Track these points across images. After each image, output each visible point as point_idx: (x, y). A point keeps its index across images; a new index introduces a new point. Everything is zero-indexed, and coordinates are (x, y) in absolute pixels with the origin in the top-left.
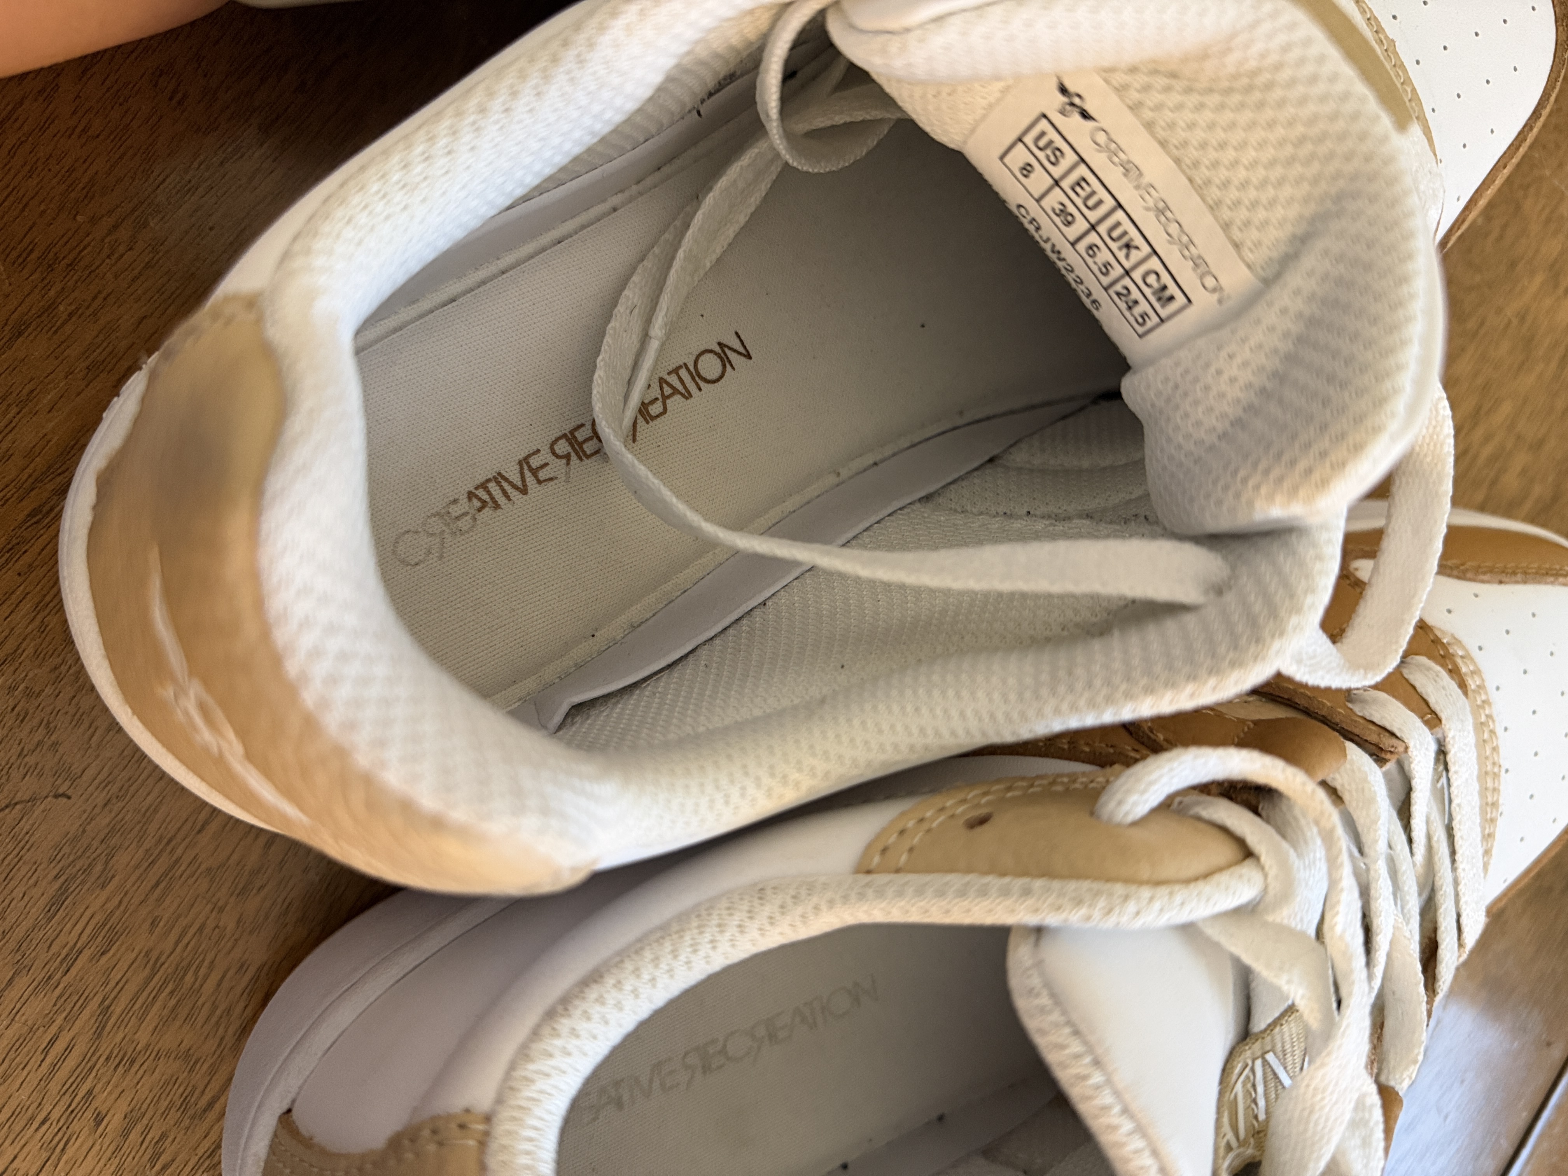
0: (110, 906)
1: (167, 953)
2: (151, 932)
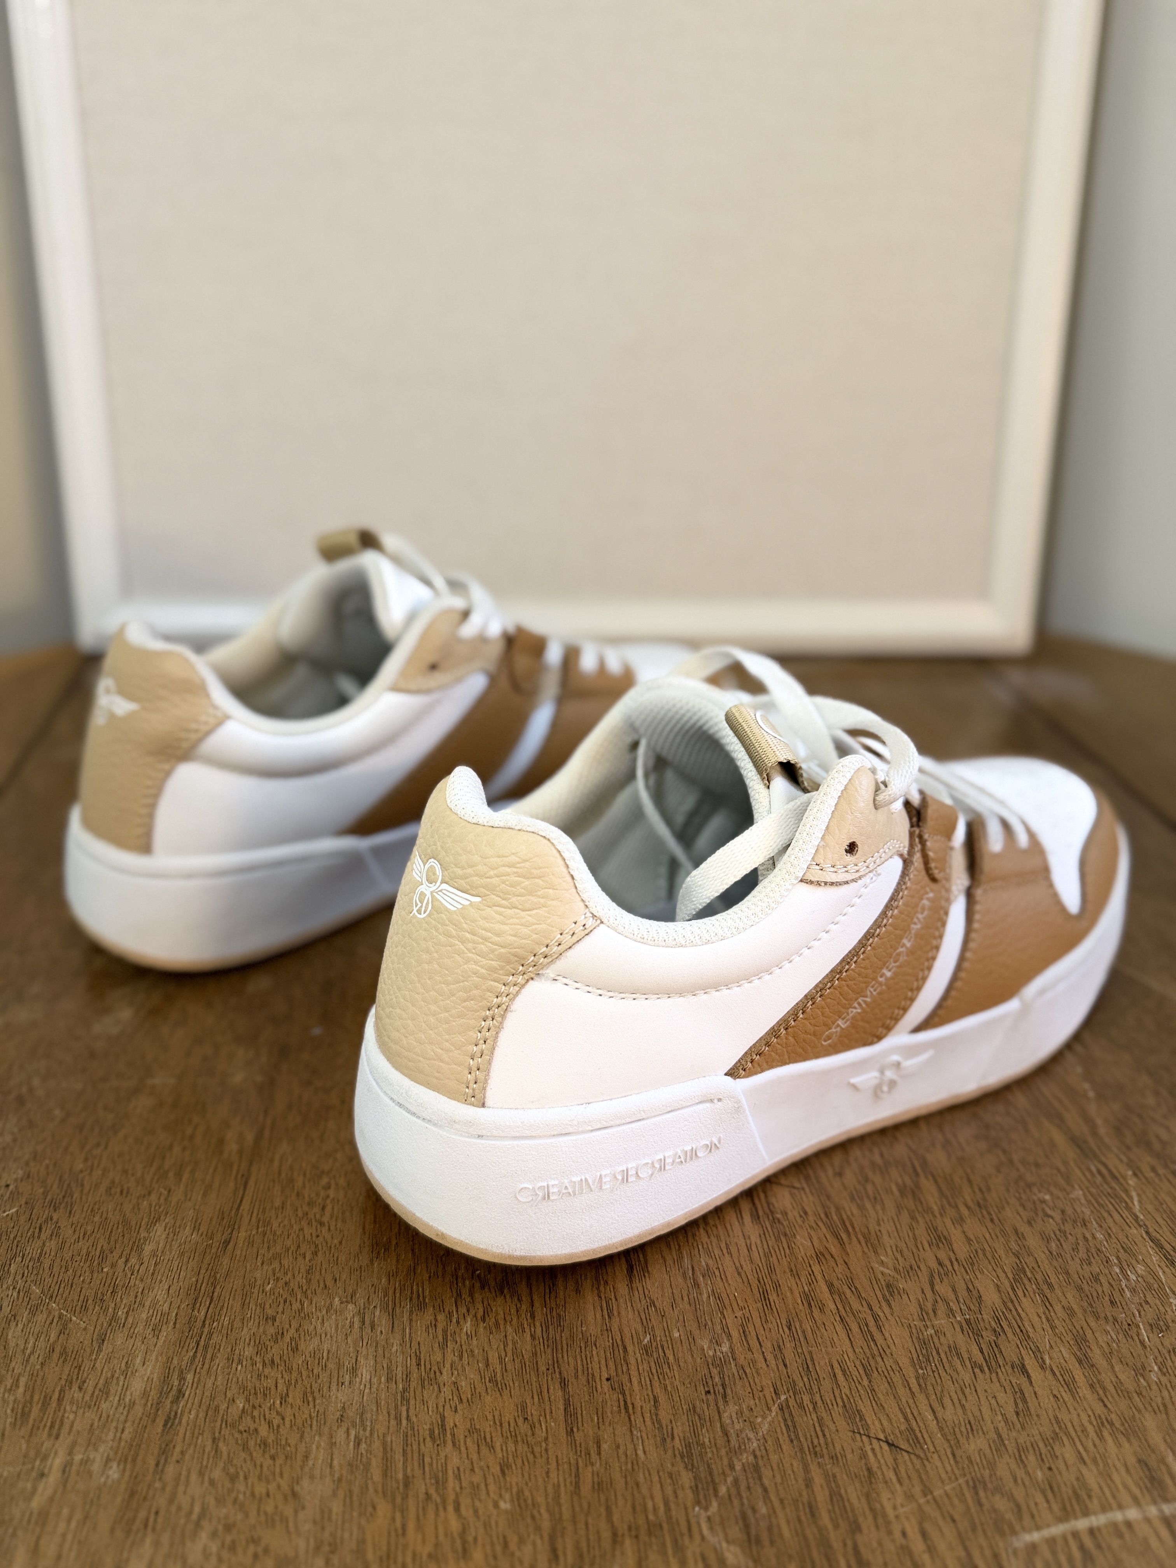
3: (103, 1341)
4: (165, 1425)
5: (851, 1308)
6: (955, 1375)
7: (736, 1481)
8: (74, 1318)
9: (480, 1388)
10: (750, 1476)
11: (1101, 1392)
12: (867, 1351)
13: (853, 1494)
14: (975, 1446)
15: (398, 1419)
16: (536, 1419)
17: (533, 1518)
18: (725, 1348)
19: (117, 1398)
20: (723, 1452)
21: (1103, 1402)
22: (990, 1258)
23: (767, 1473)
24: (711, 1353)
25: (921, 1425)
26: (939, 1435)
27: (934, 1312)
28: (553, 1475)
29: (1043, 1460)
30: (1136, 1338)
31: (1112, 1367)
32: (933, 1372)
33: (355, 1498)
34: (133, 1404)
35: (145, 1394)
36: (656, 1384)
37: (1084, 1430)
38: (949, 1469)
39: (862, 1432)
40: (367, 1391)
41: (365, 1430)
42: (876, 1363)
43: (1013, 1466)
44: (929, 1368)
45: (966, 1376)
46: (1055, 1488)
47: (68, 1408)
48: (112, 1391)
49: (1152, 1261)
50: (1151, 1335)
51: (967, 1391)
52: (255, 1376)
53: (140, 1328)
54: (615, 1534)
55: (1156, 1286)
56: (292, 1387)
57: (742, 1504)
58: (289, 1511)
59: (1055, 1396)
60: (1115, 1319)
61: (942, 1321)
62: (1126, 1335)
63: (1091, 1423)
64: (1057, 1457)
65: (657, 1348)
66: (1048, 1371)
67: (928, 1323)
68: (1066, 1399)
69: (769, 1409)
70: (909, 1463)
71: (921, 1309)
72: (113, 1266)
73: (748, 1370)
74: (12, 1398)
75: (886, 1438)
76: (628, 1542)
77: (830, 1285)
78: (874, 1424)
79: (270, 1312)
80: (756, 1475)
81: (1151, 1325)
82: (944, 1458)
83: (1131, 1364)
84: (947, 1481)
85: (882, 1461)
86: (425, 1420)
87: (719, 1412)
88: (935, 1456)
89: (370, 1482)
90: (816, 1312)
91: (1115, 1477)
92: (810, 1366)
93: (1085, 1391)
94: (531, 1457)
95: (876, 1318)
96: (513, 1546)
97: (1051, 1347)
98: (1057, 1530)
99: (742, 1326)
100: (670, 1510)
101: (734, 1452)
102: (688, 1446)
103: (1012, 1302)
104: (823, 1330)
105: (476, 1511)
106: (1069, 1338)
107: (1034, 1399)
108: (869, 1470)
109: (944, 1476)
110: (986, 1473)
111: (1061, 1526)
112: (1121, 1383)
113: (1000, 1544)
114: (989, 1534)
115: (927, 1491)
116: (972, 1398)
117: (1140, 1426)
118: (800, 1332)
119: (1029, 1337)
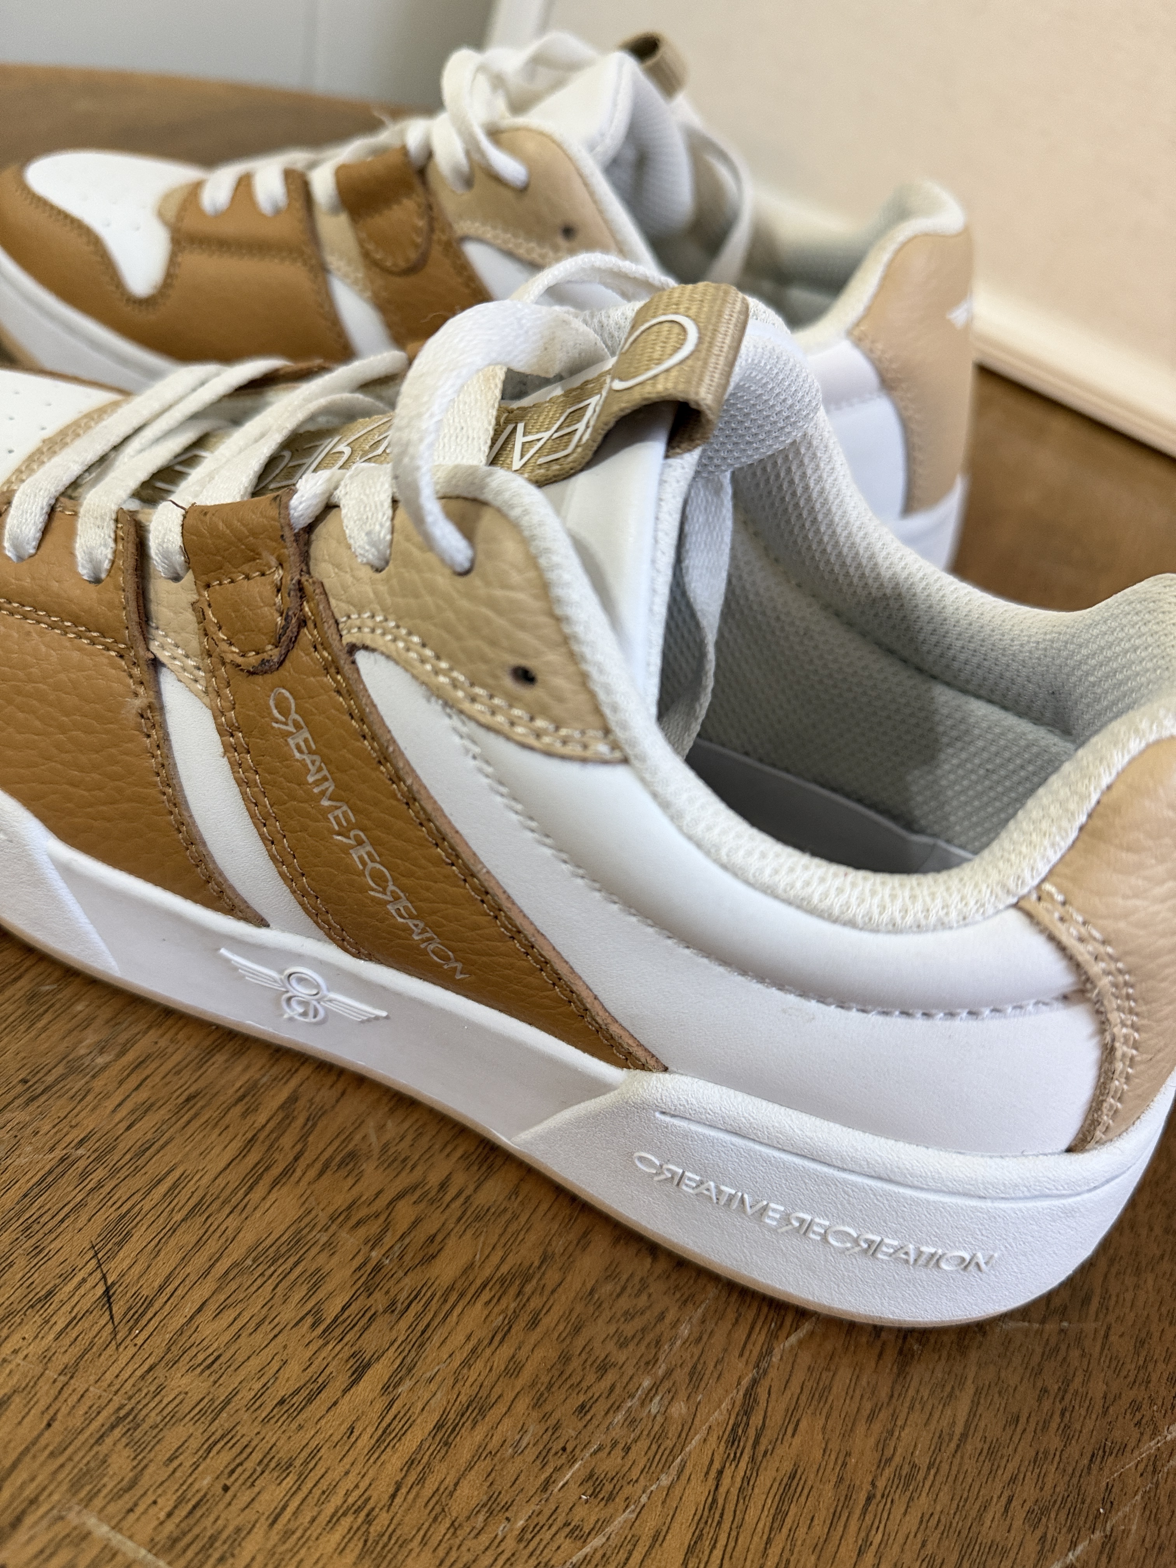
5: (277, 1139)
6: (278, 1300)
11: (411, 1479)
12: (227, 1192)
14: (186, 1384)
18: (102, 1060)
21: (397, 1490)
22: (510, 1230)
24: (83, 1051)
25: (167, 1308)
26: (168, 1336)
27: (358, 1223)
29: (233, 1471)
30: (549, 1470)
31: (470, 1467)
32: (262, 1274)
37: (327, 1494)
38: (125, 1375)
39: (100, 1256)
42: (219, 1210)
43: (194, 1444)
44: (262, 1267)
45: (288, 1313)
46: (198, 1513)
49: (709, 1414)
50: (573, 1486)
51: (266, 1327)
55: (669, 1443)
59: (352, 1430)
60: (557, 1427)
61: (350, 1240)
62: (543, 1458)
63: (347, 1494)
64: (253, 1485)
65: (46, 1002)
66: (386, 1399)
67: (334, 1227)
68: (360, 1443)
69: (52, 1149)
70: (96, 1328)
71: (349, 1207)
73: (89, 1098)
75: (113, 1284)
77: (293, 1099)
78: (123, 1260)
81: (591, 1475)
82: (138, 1360)
83: (497, 1487)
84: (105, 1384)
85: (75, 1299)
88: (132, 1350)
90: (239, 1109)
92: (151, 1150)
93: (394, 1461)
95: (287, 1172)
97: (431, 1380)
99: (149, 1056)
103: (461, 1295)
104: (216, 1132)
106: (467, 1391)
107: (324, 1408)
108: (50, 1293)
109: (109, 1376)
110: (154, 1418)
111: (143, 1552)
112: (451, 1494)
113: (56, 1497)
114: (61, 1476)
115: (70, 1371)
116: (259, 1338)
117: (400, 1557)
118: (192, 1112)
119: (422, 1345)
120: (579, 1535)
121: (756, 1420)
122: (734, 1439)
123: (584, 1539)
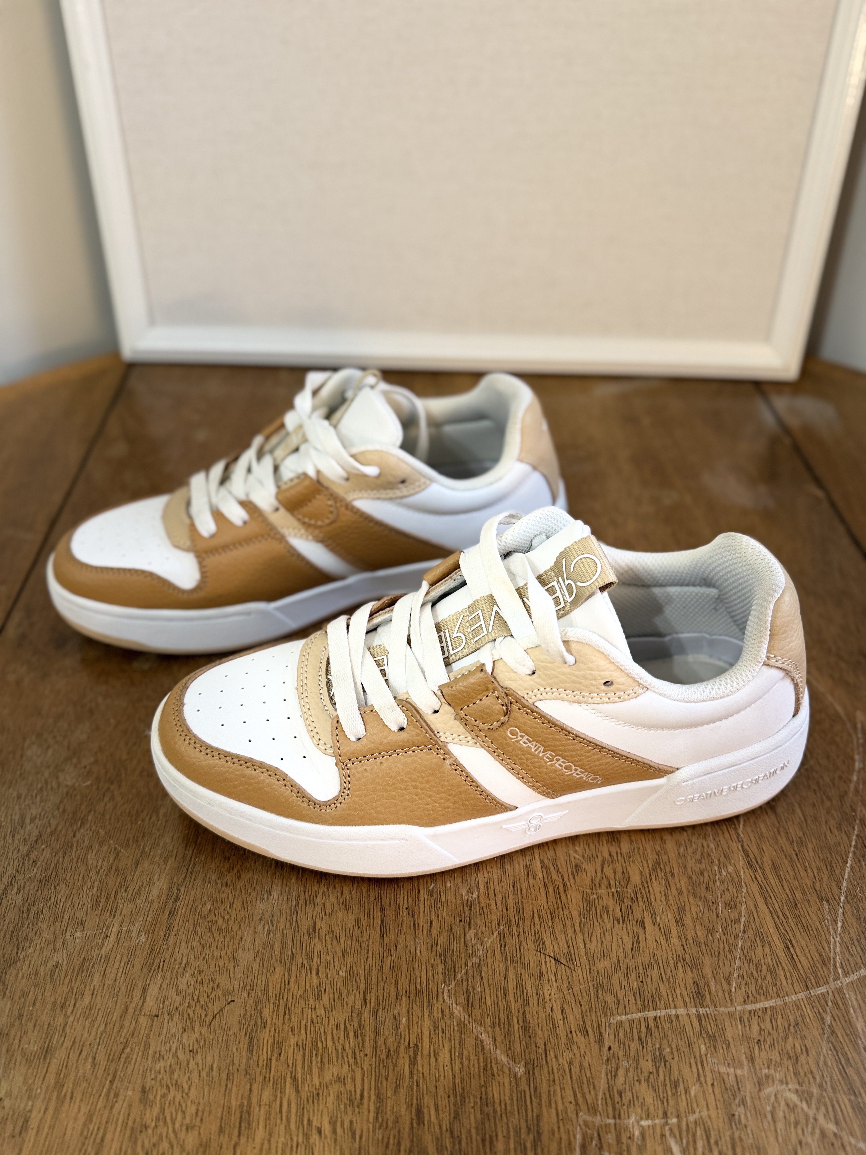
0: (272, 1033)
1: (304, 1039)
2: (294, 1035)
3: (138, 864)
4: (169, 914)
5: (551, 878)
6: (602, 924)
7: (467, 972)
8: (122, 850)
9: (336, 907)
10: (475, 969)
11: (684, 941)
12: (555, 904)
13: (529, 985)
14: (603, 965)
15: (291, 921)
16: (364, 927)
17: (356, 982)
18: (475, 896)
19: (145, 898)
20: (463, 955)
21: (683, 947)
22: (641, 853)
23: (484, 969)
24: (466, 898)
25: (576, 951)
26: (584, 957)
27: (600, 885)
28: (370, 959)
29: (639, 977)
30: (714, 911)
31: (695, 926)
32: (590, 920)
33: (265, 962)
34: (153, 901)
35: (159, 897)
36: (433, 913)
37: (668, 962)
38: (585, 976)
39: (542, 951)
40: (276, 904)
41: (273, 926)
42: (559, 912)
43: (622, 978)
44: (588, 918)
45: (608, 925)
46: (642, 993)
47: (120, 901)
48: (142, 894)
49: (739, 864)
50: (724, 910)
51: (607, 934)
52: (217, 891)
53: (157, 858)
54: (398, 994)
55: (736, 880)
56: (236, 900)
57: (468, 985)
58: (231, 966)
59: (657, 941)
60: (706, 899)
61: (603, 891)
62: (709, 909)
63: (673, 958)
64: (647, 976)
65: (437, 892)
66: (657, 926)
67: (594, 891)
68: (662, 943)
69: (493, 934)
70: (564, 971)
71: (592, 882)
72: (143, 820)
73: (485, 910)
74: (91, 894)
75: (554, 956)
76: (404, 999)
77: (542, 863)
78: (549, 947)
79: (227, 854)
80: (478, 970)
81: (726, 904)
82: (584, 970)
83: (707, 926)
84: (582, 983)
85: (549, 969)
86: (305, 923)
87: (465, 933)
88: (580, 969)
89: (273, 955)
90: (531, 878)
91: (678, 991)
92: (521, 911)
93: (675, 940)
94: (359, 950)
95: (565, 885)
96: (344, 995)
98: (636, 1016)
99: (487, 883)
100: (429, 984)
101: (469, 956)
102: (445, 950)
103: (647, 882)
104: (532, 890)
105: (327, 975)
106: (675, 908)
107: (644, 942)
108: (541, 973)
109: (581, 980)
110: (605, 981)
111: (639, 1014)
112: (697, 937)
113: (603, 1020)
114: (598, 1014)
115: (570, 987)
116: (608, 938)
117: (701, 963)
118: (519, 890)
119: (651, 905)
120: (738, 921)
121: (752, 856)
122: (751, 866)
123: (739, 921)
